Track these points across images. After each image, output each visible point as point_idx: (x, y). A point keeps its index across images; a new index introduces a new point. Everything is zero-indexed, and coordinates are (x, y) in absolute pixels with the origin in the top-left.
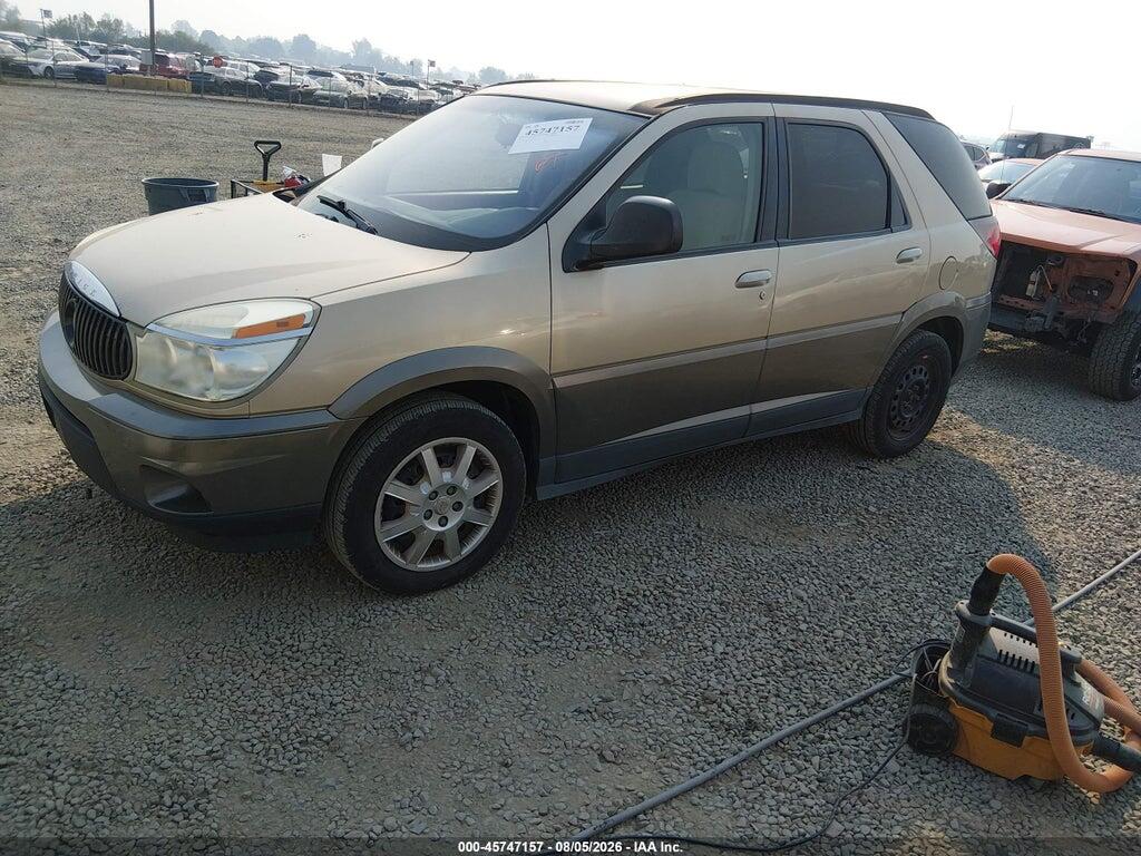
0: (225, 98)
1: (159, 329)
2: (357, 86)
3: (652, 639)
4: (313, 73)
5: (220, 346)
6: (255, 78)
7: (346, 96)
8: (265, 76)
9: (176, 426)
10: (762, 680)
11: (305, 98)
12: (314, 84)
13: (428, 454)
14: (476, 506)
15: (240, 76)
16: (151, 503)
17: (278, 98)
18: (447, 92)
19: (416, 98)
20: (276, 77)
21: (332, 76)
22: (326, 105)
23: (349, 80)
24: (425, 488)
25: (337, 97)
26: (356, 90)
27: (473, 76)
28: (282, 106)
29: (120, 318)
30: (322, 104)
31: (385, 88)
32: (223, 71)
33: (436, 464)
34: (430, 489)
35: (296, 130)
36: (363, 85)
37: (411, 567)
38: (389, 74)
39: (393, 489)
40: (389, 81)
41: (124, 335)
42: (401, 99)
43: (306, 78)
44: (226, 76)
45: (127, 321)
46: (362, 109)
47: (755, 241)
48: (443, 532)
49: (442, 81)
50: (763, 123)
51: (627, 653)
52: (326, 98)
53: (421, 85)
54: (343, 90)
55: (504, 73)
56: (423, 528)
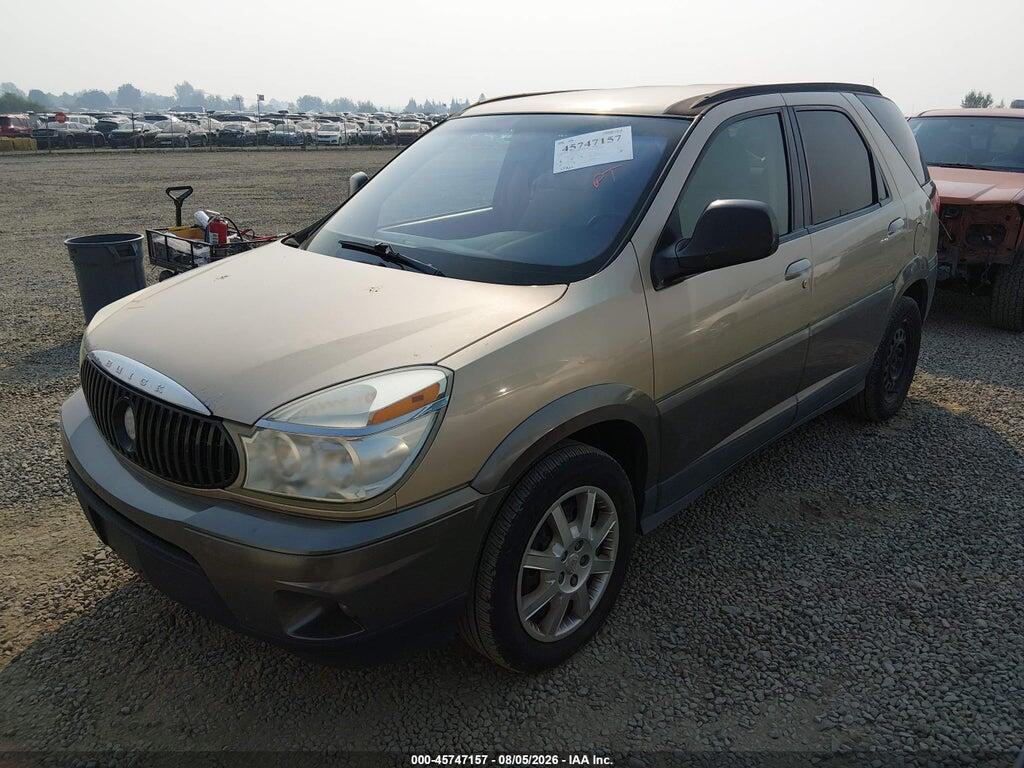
0: (72, 151)
1: (272, 425)
2: (195, 126)
3: (820, 670)
4: (148, 118)
5: (357, 436)
6: (97, 128)
7: (186, 136)
8: (106, 126)
9: (316, 540)
10: (952, 696)
11: (149, 142)
12: (154, 128)
13: (557, 512)
14: (597, 556)
15: (83, 128)
16: (290, 631)
17: (124, 144)
18: (279, 122)
19: (252, 131)
20: (116, 126)
21: (166, 118)
22: (170, 146)
23: (185, 121)
24: (557, 551)
25: (178, 138)
26: (196, 129)
27: (291, 105)
28: (129, 152)
29: (212, 417)
30: (166, 146)
31: (222, 125)
32: (65, 126)
33: (565, 520)
34: (563, 550)
35: (153, 173)
36: (199, 124)
37: (550, 639)
38: (218, 112)
39: (531, 561)
40: (221, 118)
41: (224, 436)
42: (238, 133)
43: (145, 125)
44: (68, 130)
45: (221, 419)
46: (202, 145)
47: (790, 231)
48: (575, 593)
49: (269, 113)
50: (779, 114)
51: (806, 693)
52: (167, 139)
53: (252, 118)
54: (182, 130)
55: (320, 100)
56: (560, 594)
